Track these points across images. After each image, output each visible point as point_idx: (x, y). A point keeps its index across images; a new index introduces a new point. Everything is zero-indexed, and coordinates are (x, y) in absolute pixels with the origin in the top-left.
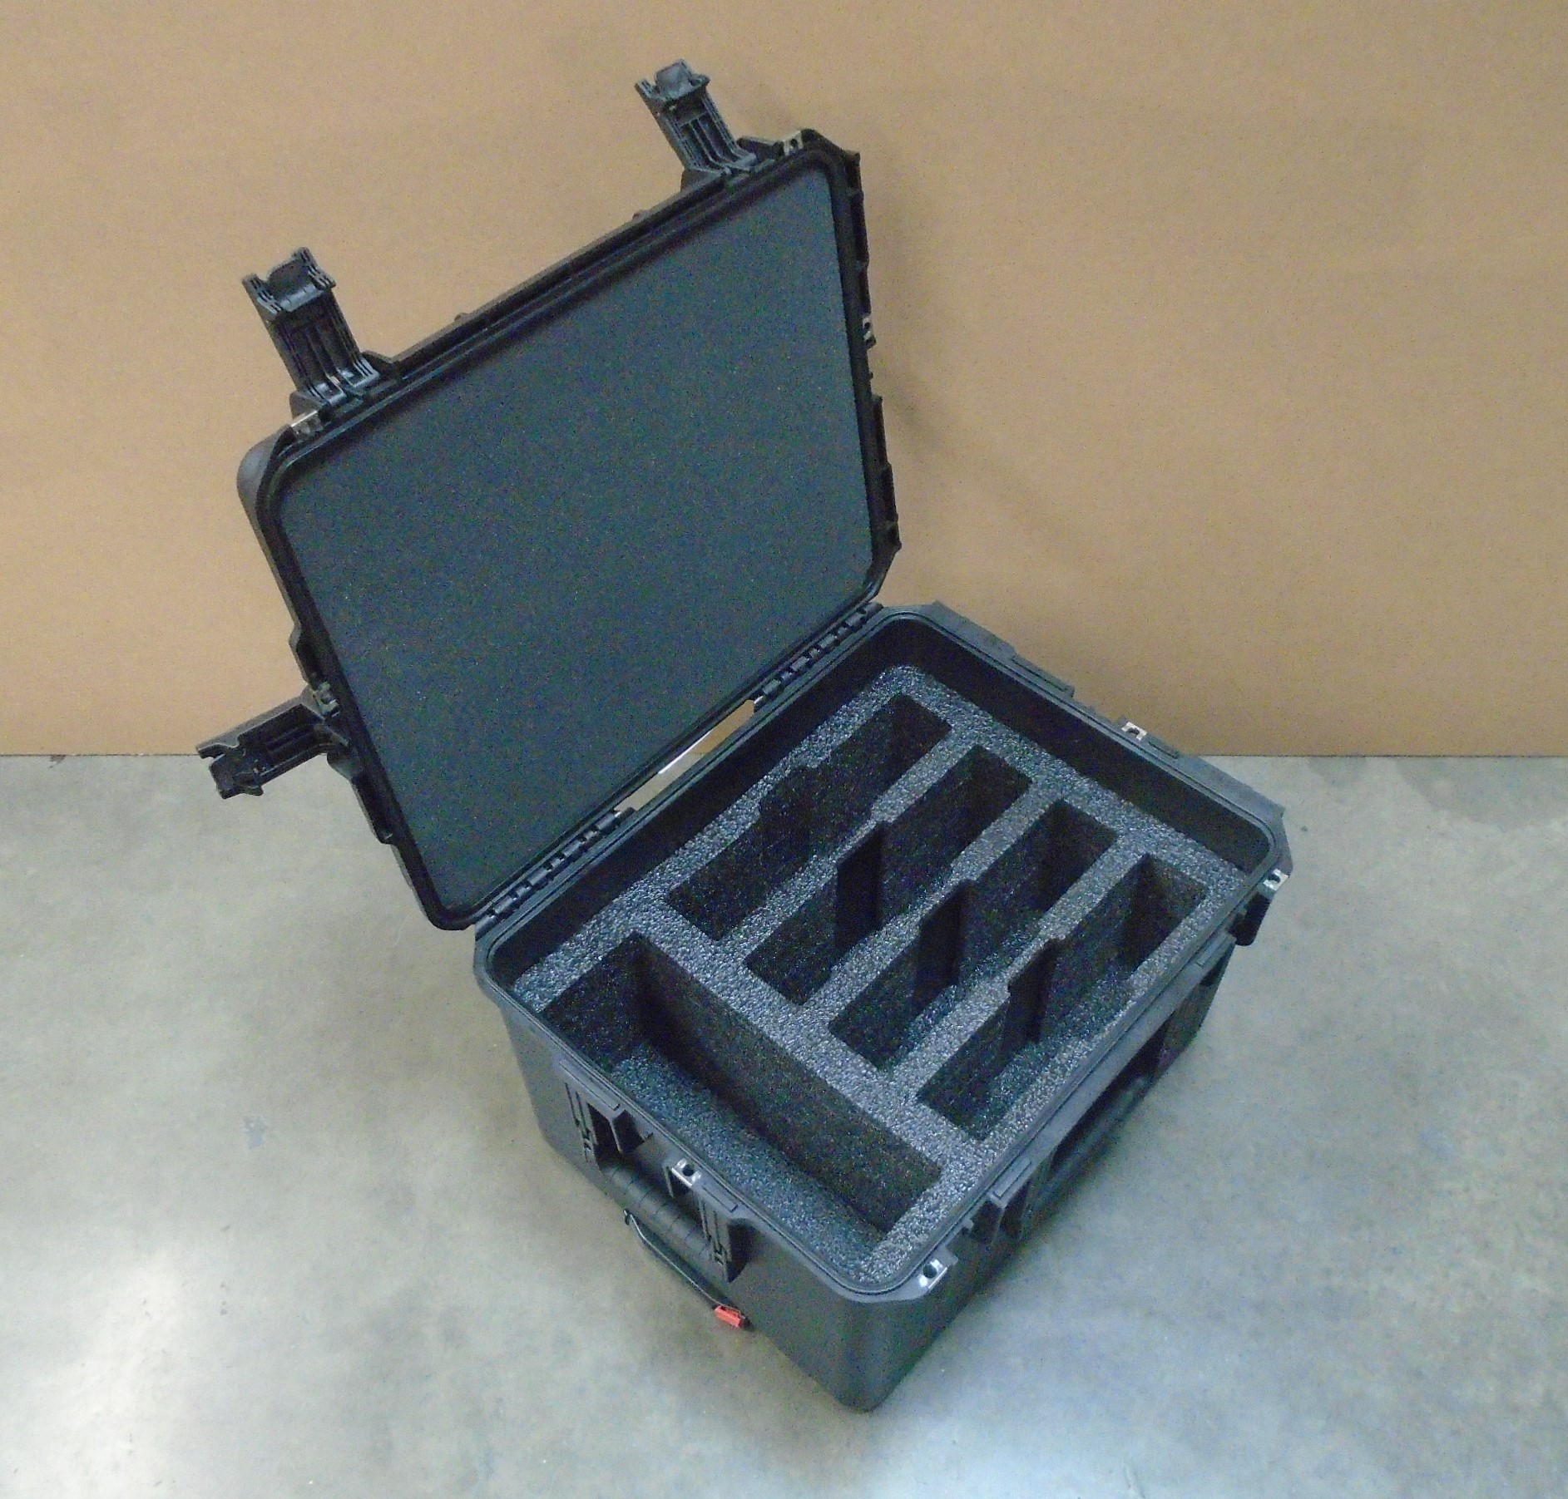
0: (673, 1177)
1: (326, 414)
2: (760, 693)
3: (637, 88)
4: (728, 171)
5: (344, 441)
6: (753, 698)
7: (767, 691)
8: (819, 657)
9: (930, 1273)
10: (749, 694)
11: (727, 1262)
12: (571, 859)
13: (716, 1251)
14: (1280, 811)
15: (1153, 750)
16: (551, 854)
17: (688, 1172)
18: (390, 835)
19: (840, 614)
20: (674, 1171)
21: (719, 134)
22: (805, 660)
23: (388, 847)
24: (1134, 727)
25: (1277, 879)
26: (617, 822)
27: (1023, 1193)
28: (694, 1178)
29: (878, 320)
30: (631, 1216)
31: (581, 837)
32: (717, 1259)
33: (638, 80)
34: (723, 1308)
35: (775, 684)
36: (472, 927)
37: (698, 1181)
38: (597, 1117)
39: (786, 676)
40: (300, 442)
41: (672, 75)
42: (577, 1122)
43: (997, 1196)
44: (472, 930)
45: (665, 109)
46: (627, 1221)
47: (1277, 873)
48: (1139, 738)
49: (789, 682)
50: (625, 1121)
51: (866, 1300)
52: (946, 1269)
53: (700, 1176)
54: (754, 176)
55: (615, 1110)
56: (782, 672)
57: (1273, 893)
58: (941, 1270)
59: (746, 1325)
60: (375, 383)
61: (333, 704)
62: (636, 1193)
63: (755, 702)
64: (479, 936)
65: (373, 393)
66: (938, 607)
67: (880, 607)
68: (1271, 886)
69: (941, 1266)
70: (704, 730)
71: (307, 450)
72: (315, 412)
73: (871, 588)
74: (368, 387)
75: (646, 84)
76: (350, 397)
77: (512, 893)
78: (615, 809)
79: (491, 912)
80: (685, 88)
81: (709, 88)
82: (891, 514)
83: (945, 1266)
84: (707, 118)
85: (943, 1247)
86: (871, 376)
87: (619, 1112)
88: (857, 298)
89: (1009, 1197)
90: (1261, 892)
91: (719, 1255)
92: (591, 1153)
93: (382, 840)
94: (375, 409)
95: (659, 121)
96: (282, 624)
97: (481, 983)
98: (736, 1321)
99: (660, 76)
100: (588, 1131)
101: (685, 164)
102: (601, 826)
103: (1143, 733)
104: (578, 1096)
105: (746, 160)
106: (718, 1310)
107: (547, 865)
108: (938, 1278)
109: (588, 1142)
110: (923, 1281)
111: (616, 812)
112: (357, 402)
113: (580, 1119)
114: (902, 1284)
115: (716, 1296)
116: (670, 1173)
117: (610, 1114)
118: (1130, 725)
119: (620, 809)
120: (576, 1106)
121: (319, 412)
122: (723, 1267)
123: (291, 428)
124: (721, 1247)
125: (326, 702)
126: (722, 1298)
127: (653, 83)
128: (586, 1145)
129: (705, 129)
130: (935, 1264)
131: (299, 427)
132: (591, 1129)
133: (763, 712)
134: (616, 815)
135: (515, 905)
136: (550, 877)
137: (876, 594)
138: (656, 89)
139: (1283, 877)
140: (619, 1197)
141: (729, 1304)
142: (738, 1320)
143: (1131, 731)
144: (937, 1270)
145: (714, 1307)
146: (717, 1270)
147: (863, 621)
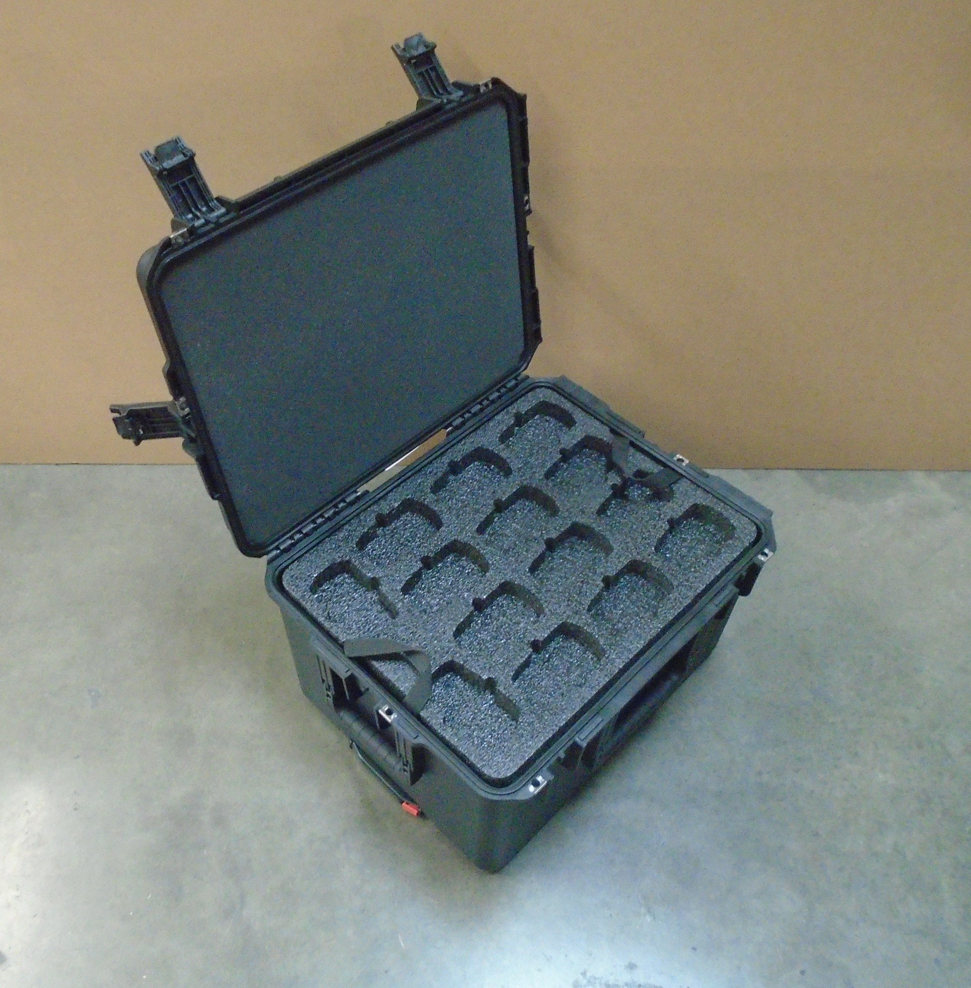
0: (380, 716)
1: (192, 231)
2: (450, 425)
3: (393, 48)
4: (445, 101)
5: (203, 248)
6: (446, 428)
7: (455, 424)
8: (488, 406)
9: (536, 784)
10: (443, 426)
11: (411, 772)
12: (329, 519)
13: (404, 765)
14: (770, 513)
15: (692, 472)
16: (316, 515)
17: (389, 713)
18: (218, 495)
19: (502, 380)
20: (380, 712)
21: (441, 78)
22: (479, 407)
23: (216, 502)
24: (681, 457)
25: (766, 555)
26: (358, 498)
27: (596, 739)
28: (392, 717)
29: (534, 198)
30: (354, 743)
31: (336, 506)
32: (405, 770)
33: (393, 43)
34: (407, 804)
35: (460, 420)
36: (265, 557)
37: (394, 718)
38: (335, 677)
39: (467, 415)
40: (176, 247)
41: (415, 42)
42: (323, 681)
43: (580, 739)
44: (265, 558)
45: (409, 61)
46: (351, 747)
47: (766, 551)
48: (684, 464)
49: (469, 419)
50: (352, 679)
51: (495, 798)
52: (546, 782)
53: (396, 716)
54: (460, 104)
55: (346, 672)
56: (465, 413)
57: (763, 563)
58: (543, 783)
59: (421, 814)
60: (223, 215)
61: (187, 410)
62: (357, 727)
63: (447, 430)
64: (270, 562)
65: (222, 220)
66: (563, 379)
67: (528, 377)
68: (763, 559)
69: (543, 780)
70: (415, 445)
71: (180, 252)
72: (185, 229)
73: (522, 365)
74: (218, 217)
75: (398, 46)
76: (207, 222)
77: (291, 538)
78: (358, 490)
79: (277, 548)
80: (422, 50)
81: (436, 51)
82: (537, 320)
83: (545, 780)
84: (434, 69)
85: (545, 769)
86: (528, 233)
87: (349, 674)
88: (521, 184)
89: (588, 740)
90: (756, 562)
91: (405, 767)
92: (331, 700)
93: (213, 498)
94: (222, 230)
95: (405, 69)
96: (159, 359)
97: (269, 591)
98: (415, 812)
99: (407, 41)
100: (329, 686)
101: (419, 95)
102: (348, 500)
103: (687, 461)
104: (323, 662)
105: (457, 95)
106: (404, 804)
107: (314, 522)
108: (541, 787)
109: (329, 693)
110: (531, 788)
111: (358, 492)
112: (212, 226)
113: (325, 678)
114: (519, 790)
115: (404, 796)
116: (378, 713)
117: (343, 674)
118: (679, 456)
119: (360, 491)
120: (323, 668)
121: (187, 230)
122: (408, 774)
123: (170, 238)
124: (407, 762)
125: (183, 409)
126: (406, 796)
127: (402, 46)
128: (328, 695)
129: (433, 74)
130: (540, 779)
131: (176, 238)
132: (331, 684)
133: (451, 437)
134: (359, 494)
135: (293, 545)
136: (315, 529)
137: (526, 368)
138: (404, 50)
139: (770, 554)
140: (346, 730)
141: (411, 800)
142: (416, 812)
143: (679, 460)
144: (540, 782)
145: (402, 802)
146: (404, 778)
147: (516, 385)
